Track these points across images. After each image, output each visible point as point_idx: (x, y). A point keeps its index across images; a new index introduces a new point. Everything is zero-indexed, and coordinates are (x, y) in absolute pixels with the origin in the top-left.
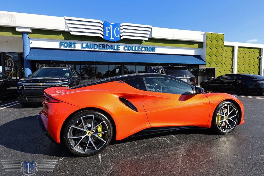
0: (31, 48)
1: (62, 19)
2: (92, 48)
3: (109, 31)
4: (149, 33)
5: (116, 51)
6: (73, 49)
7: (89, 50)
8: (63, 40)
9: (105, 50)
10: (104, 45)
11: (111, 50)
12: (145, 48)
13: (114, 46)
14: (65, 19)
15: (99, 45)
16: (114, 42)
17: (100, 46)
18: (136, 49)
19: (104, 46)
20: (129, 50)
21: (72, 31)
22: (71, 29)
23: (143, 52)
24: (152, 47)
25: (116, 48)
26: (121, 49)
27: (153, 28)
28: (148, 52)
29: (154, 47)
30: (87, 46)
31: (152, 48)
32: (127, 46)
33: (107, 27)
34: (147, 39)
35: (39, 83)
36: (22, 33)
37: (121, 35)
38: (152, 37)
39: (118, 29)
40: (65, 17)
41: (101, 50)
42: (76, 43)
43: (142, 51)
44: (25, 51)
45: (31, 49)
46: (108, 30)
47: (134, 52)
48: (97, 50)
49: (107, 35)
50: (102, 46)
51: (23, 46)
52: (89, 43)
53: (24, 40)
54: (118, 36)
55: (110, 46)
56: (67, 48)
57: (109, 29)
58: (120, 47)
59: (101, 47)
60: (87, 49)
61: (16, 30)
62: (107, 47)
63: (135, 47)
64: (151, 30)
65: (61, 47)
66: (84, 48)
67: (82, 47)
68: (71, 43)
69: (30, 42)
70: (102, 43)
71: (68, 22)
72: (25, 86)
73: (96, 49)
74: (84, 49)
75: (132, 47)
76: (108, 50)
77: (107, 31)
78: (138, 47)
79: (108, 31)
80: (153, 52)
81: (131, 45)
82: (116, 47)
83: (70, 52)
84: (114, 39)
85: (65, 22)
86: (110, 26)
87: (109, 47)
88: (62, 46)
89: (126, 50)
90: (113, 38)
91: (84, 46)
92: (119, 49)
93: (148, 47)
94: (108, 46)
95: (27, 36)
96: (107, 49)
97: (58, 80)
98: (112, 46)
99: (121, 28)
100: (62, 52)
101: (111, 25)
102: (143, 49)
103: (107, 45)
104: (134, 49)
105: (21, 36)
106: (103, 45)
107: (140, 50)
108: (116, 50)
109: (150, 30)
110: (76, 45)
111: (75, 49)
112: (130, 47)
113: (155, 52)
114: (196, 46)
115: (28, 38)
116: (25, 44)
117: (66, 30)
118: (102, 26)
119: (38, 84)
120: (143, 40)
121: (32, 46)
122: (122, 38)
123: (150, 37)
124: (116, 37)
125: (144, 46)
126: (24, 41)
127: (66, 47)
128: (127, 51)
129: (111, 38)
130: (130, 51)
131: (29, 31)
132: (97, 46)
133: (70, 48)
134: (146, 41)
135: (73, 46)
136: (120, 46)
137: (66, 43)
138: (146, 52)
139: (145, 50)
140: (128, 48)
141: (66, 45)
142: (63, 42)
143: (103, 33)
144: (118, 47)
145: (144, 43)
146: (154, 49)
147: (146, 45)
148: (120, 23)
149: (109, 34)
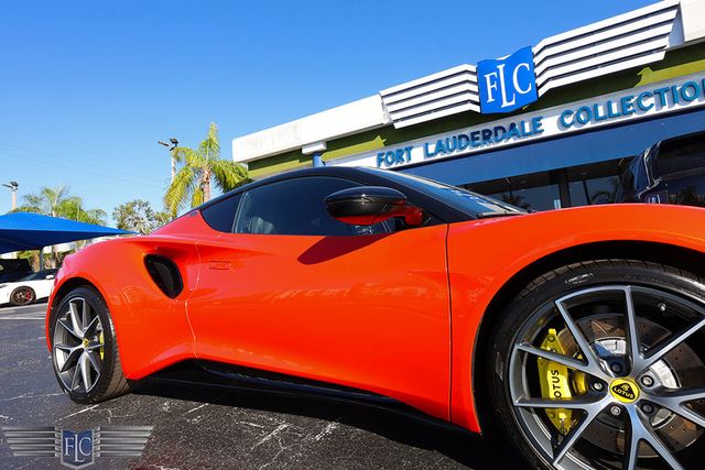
1: (374, 101)
2: (452, 151)
3: (495, 86)
4: (667, 29)
5: (530, 138)
6: (405, 163)
7: (446, 156)
8: (382, 148)
9: (492, 146)
10: (488, 131)
11: (512, 141)
12: (658, 93)
13: (522, 124)
14: (383, 97)
15: (473, 134)
16: (518, 112)
17: (476, 136)
18: (615, 110)
19: (487, 134)
20: (584, 123)
21: (397, 121)
22: (395, 117)
23: (653, 112)
24: (697, 80)
25: (527, 130)
26: (550, 125)
28: (677, 107)
30: (440, 149)
32: (569, 113)
33: (488, 76)
34: (660, 56)
36: (311, 156)
37: (539, 81)
38: (687, 39)
40: (381, 92)
41: (479, 149)
42: (411, 148)
43: (646, 109)
46: (492, 84)
47: (604, 123)
48: (468, 150)
49: (491, 99)
50: (480, 136)
52: (443, 137)
54: (530, 89)
55: (507, 128)
56: (394, 165)
57: (494, 80)
58: (542, 121)
59: (478, 139)
60: (439, 156)
61: (303, 153)
62: (496, 135)
63: (607, 108)
64: (679, 13)
65: (379, 166)
66: (432, 155)
67: (428, 155)
68: (400, 151)
70: (480, 128)
71: (387, 100)
73: (464, 148)
74: (432, 159)
75: (596, 106)
76: (503, 143)
77: (489, 87)
78: (623, 101)
79: (493, 86)
81: (588, 103)
82: (527, 125)
84: (513, 103)
85: (382, 104)
86: (498, 67)
87: (504, 131)
88: (383, 163)
89: (568, 126)
90: (509, 100)
91: (432, 149)
92: (541, 128)
93: (673, 88)
94: (500, 132)
98: (513, 125)
99: (537, 60)
101: (501, 62)
102: (646, 103)
103: (496, 129)
104: (601, 112)
105: (311, 161)
106: (484, 131)
107: (631, 108)
108: (529, 135)
109: (671, 15)
110: (413, 152)
111: (412, 162)
112: (585, 109)
115: (321, 164)
117: (386, 122)
118: (474, 78)
120: (641, 68)
122: (542, 92)
123: (677, 44)
124: (522, 92)
125: (651, 90)
127: (391, 163)
128: (573, 129)
129: (505, 104)
130: (589, 125)
131: (322, 147)
132: (468, 139)
133: (399, 165)
134: (655, 66)
135: (404, 156)
136: (541, 118)
137: (390, 153)
138: (666, 109)
139: (662, 104)
140: (577, 116)
141: (390, 159)
142: (382, 154)
143: (476, 98)
144: (536, 124)
145: (647, 76)
147: (661, 82)
148: (530, 47)
149: (497, 93)
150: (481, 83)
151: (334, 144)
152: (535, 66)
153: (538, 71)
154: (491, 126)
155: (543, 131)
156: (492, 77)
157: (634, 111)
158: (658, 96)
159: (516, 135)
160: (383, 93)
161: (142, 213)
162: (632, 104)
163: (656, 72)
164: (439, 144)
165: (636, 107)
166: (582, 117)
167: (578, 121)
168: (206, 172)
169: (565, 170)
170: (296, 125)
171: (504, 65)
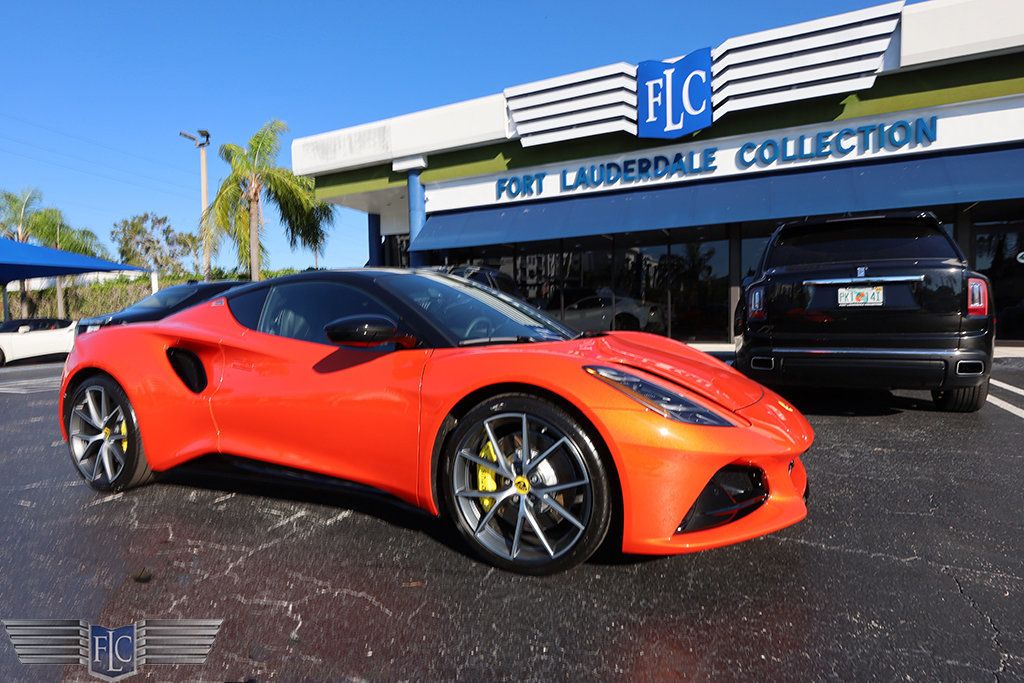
0: (429, 215)
1: (495, 103)
2: (597, 184)
3: (659, 99)
4: (882, 45)
5: (698, 177)
6: (534, 196)
7: (589, 190)
8: (505, 172)
9: (650, 182)
10: (646, 161)
11: (675, 178)
12: (863, 132)
13: (691, 155)
14: (508, 99)
15: (627, 163)
16: (686, 138)
17: (630, 167)
18: (807, 150)
19: (644, 165)
20: (768, 162)
21: (526, 135)
22: (523, 129)
23: (853, 156)
24: (910, 119)
25: (697, 164)
26: (726, 162)
27: (910, 12)
28: (883, 153)
29: (926, 116)
30: (582, 180)
31: (911, 123)
32: (749, 147)
33: (650, 85)
34: (868, 83)
36: (406, 174)
37: (716, 99)
38: (904, 63)
40: (506, 91)
41: (633, 185)
42: (544, 175)
43: (844, 152)
44: (412, 225)
45: (427, 218)
46: (656, 96)
47: (792, 165)
48: (618, 185)
49: (651, 118)
50: (635, 167)
51: (410, 211)
52: (587, 164)
53: (411, 194)
54: (703, 108)
55: (671, 159)
56: (519, 198)
57: (658, 90)
58: (717, 154)
59: (632, 170)
60: (580, 190)
61: (394, 169)
62: (656, 167)
63: (799, 145)
64: (899, 25)
65: (499, 196)
66: (571, 188)
67: (565, 187)
68: (528, 178)
69: (426, 198)
70: (637, 155)
71: (514, 105)
73: (613, 182)
74: (570, 193)
75: (785, 141)
76: (663, 180)
77: (651, 100)
78: (819, 138)
79: (656, 100)
80: (919, 148)
81: (775, 135)
82: (696, 158)
83: (526, 210)
84: (680, 126)
85: (508, 108)
86: (665, 73)
87: (667, 163)
88: (504, 194)
89: (748, 165)
91: (571, 178)
92: (714, 164)
93: (881, 127)
94: (661, 164)
95: (417, 180)
96: (659, 176)
98: (678, 157)
99: (716, 69)
100: (503, 213)
101: (669, 66)
102: (845, 144)
103: (657, 159)
104: (790, 151)
105: (405, 183)
106: (642, 161)
107: (828, 149)
108: (698, 171)
109: (889, 27)
110: (546, 181)
111: (543, 195)
112: (771, 144)
113: (934, 147)
115: (419, 186)
116: (412, 205)
117: (509, 135)
118: (633, 86)
120: (845, 95)
121: (430, 208)
122: (717, 115)
123: (892, 68)
124: (693, 113)
125: (854, 126)
127: (515, 195)
128: (754, 169)
129: (670, 127)
130: (774, 166)
131: (421, 163)
132: (619, 170)
133: (526, 198)
134: (863, 95)
135: (534, 186)
136: (716, 150)
137: (514, 180)
138: (869, 154)
139: (864, 146)
140: (761, 151)
141: (514, 189)
142: (505, 181)
143: (633, 115)
144: (708, 158)
145: (852, 107)
146: (928, 125)
147: (869, 117)
148: (710, 49)
149: (660, 110)
150: (641, 93)
151: (439, 159)
152: (713, 78)
153: (716, 84)
154: (650, 154)
155: (715, 168)
156: (656, 86)
157: (830, 153)
158: (861, 134)
159: (682, 170)
160: (511, 92)
161: (157, 234)
162: (828, 143)
163: (864, 103)
164: (581, 173)
165: (834, 147)
166: (767, 154)
167: (761, 159)
168: (254, 185)
169: (739, 224)
170: (384, 128)
171: (673, 70)
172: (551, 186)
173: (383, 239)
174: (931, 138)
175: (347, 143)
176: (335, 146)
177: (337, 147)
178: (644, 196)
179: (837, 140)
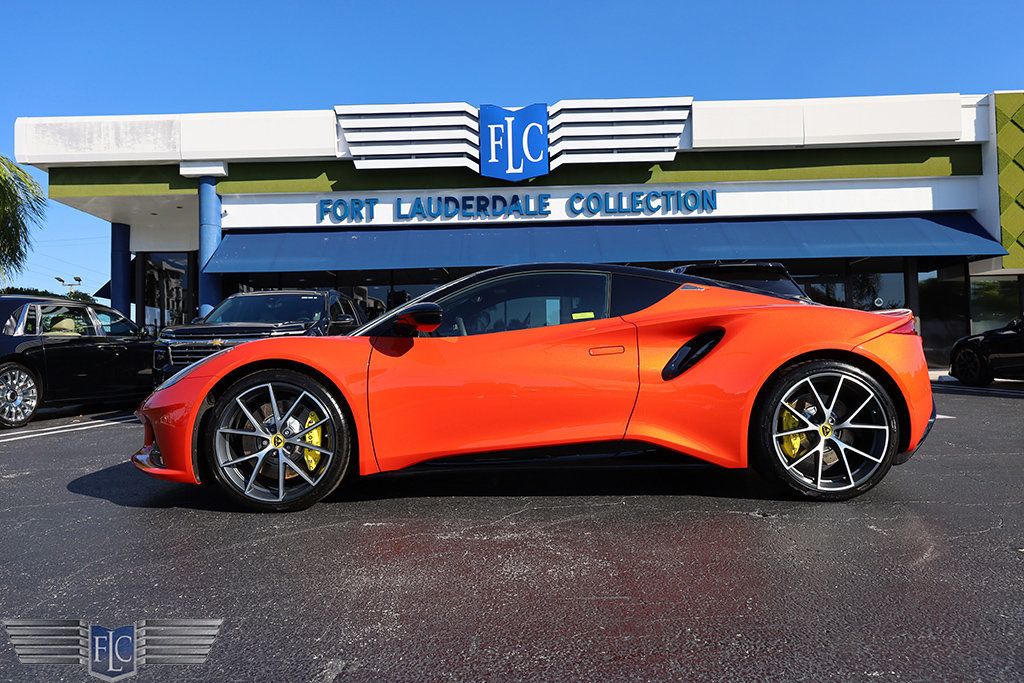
0: (226, 232)
1: (324, 118)
2: (434, 217)
3: (500, 143)
4: (679, 128)
5: (533, 219)
6: (363, 223)
7: (425, 222)
8: (329, 193)
9: (487, 220)
10: (485, 199)
11: (512, 218)
12: (666, 195)
13: (527, 199)
14: (339, 116)
15: (465, 199)
16: (524, 183)
17: (469, 203)
18: (625, 206)
19: (482, 203)
20: (593, 213)
21: (359, 157)
22: (355, 151)
23: (658, 215)
24: (698, 190)
25: (532, 208)
26: (558, 209)
27: (697, 106)
28: (680, 215)
29: (708, 188)
30: (417, 210)
31: (699, 193)
32: (579, 197)
33: (492, 128)
34: (670, 156)
35: (212, 338)
36: (197, 182)
37: (553, 151)
38: (694, 146)
39: (540, 127)
40: (336, 107)
41: (471, 221)
42: (376, 201)
43: (653, 211)
44: (204, 242)
45: (223, 236)
46: (497, 139)
47: (613, 217)
48: (455, 220)
49: (493, 159)
50: (474, 203)
51: (201, 225)
52: (424, 195)
53: (203, 204)
54: (541, 158)
55: (509, 200)
56: (345, 223)
57: (500, 134)
58: (549, 200)
59: (470, 206)
60: (415, 221)
61: (181, 173)
62: (494, 207)
63: (618, 199)
64: (690, 114)
65: (322, 219)
66: (406, 217)
67: (398, 215)
68: (357, 202)
69: (223, 212)
70: (476, 193)
71: (345, 123)
72: (172, 348)
73: (451, 216)
74: (405, 222)
75: (607, 196)
76: (500, 219)
77: (493, 143)
78: (633, 197)
79: (497, 143)
80: (704, 214)
81: (600, 190)
82: (532, 202)
83: (354, 236)
84: (520, 170)
85: (338, 126)
86: (506, 119)
87: (505, 204)
88: (327, 217)
89: (577, 213)
90: (516, 166)
91: (406, 209)
92: (548, 208)
93: (678, 193)
94: (499, 204)
95: (212, 190)
96: (498, 215)
97: (270, 330)
98: (515, 199)
99: (552, 123)
100: (326, 237)
101: (510, 114)
102: (655, 203)
103: (496, 198)
104: (611, 206)
105: (195, 192)
106: (480, 199)
107: (640, 207)
108: (533, 214)
109: (684, 115)
110: (377, 208)
111: (374, 222)
112: (596, 196)
113: (715, 213)
114: (943, 163)
115: (214, 198)
116: (205, 219)
117: (340, 155)
118: (475, 125)
119: (210, 342)
120: (652, 164)
121: (227, 223)
122: (554, 165)
123: (686, 148)
124: (532, 160)
125: (659, 190)
126: (204, 209)
127: (341, 219)
128: (581, 217)
129: (511, 170)
130: (598, 217)
131: (220, 170)
132: (457, 206)
133: (354, 223)
134: (664, 165)
135: (363, 212)
136: (549, 196)
137: (341, 203)
138: (670, 215)
139: (668, 209)
140: (588, 203)
141: (339, 212)
142: (329, 202)
143: (475, 153)
144: (542, 202)
145: (657, 173)
146: (710, 195)
147: (669, 184)
148: (546, 105)
150: (483, 133)
151: (243, 170)
152: (550, 131)
153: (553, 137)
154: (489, 193)
155: (549, 212)
156: (497, 130)
157: (642, 210)
158: (665, 198)
159: (519, 212)
160: (342, 109)
162: (641, 202)
163: (666, 172)
164: (417, 204)
165: (645, 205)
166: (592, 205)
167: (587, 209)
170: (172, 122)
171: (513, 119)
172: (383, 214)
173: (133, 257)
174: (713, 207)
175: (112, 133)
176: (91, 134)
177: (95, 135)
178: (482, 232)
179: (647, 201)
